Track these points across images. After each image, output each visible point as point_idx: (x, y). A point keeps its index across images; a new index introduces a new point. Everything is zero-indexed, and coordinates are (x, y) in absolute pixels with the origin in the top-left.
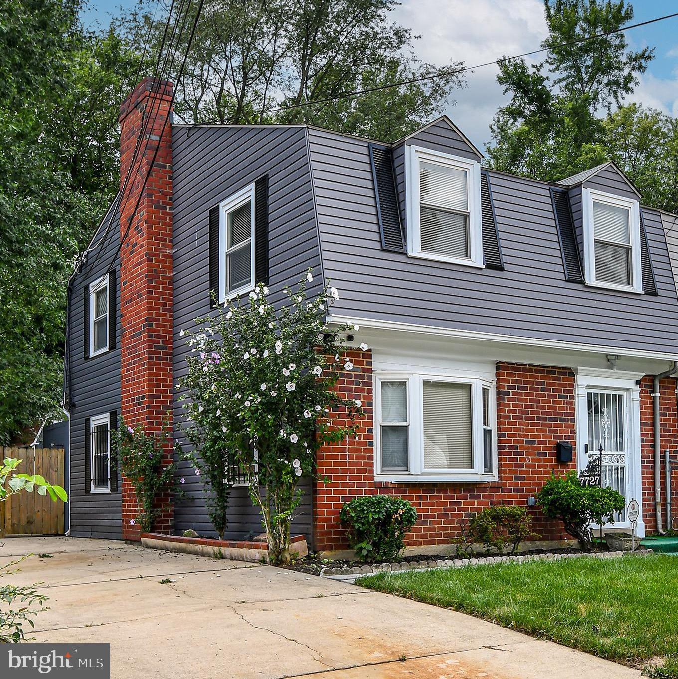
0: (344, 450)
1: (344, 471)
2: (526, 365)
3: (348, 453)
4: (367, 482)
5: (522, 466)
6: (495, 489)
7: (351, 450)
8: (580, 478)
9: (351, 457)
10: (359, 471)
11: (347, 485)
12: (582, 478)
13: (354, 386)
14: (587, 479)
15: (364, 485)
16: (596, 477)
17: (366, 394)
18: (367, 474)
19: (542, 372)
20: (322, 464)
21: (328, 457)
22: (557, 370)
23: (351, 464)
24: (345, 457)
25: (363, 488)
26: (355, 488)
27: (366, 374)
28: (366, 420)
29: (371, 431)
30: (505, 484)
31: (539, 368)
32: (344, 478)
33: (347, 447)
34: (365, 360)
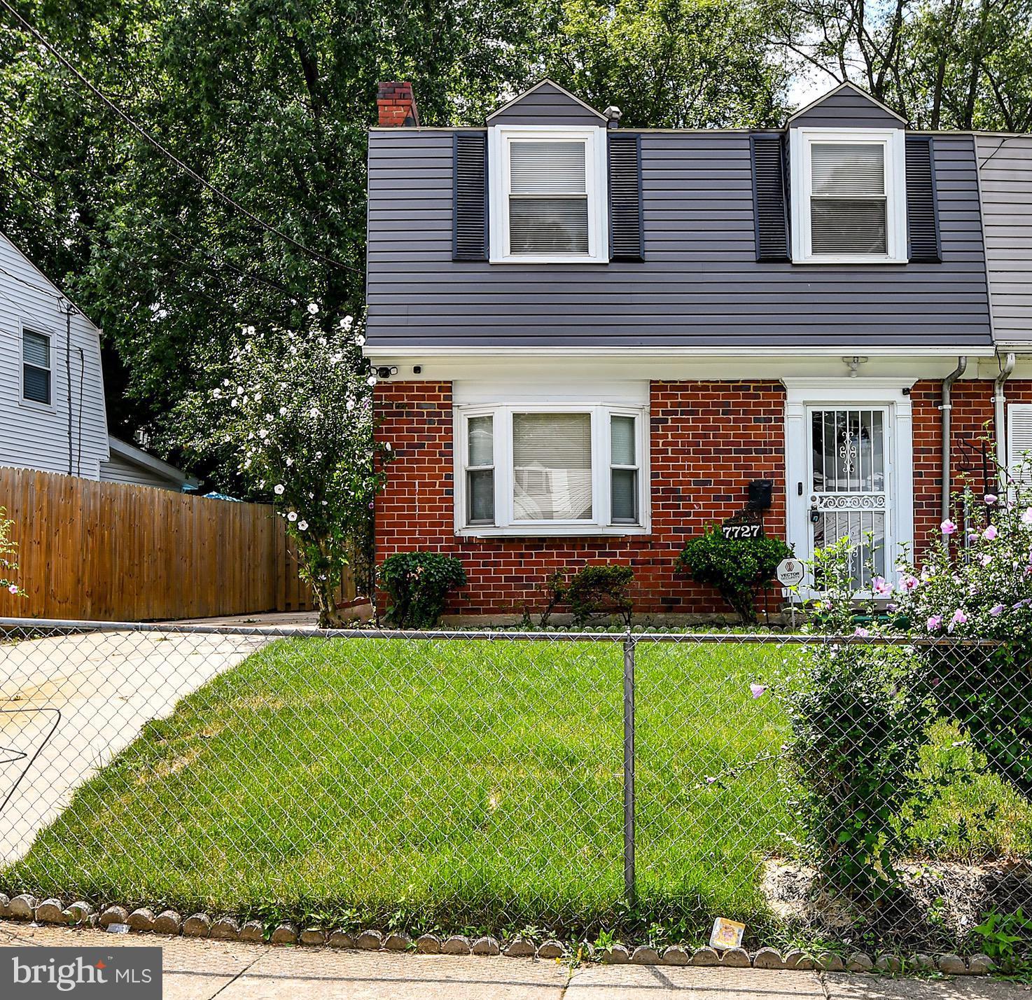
0: (413, 501)
1: (414, 525)
2: (697, 382)
3: (417, 504)
4: (444, 537)
5: (688, 514)
6: (641, 546)
7: (420, 501)
8: (724, 529)
9: (422, 509)
10: (432, 524)
11: (417, 541)
12: (727, 528)
13: (426, 426)
14: (736, 530)
15: (440, 540)
16: (752, 527)
17: (443, 434)
18: (443, 528)
19: (727, 389)
20: (383, 517)
21: (389, 509)
22: (752, 385)
23: (421, 517)
24: (414, 508)
25: (439, 545)
26: (428, 544)
27: (443, 411)
28: (443, 465)
29: (450, 477)
30: (658, 538)
31: (720, 384)
32: (413, 533)
33: (417, 496)
34: (442, 394)
